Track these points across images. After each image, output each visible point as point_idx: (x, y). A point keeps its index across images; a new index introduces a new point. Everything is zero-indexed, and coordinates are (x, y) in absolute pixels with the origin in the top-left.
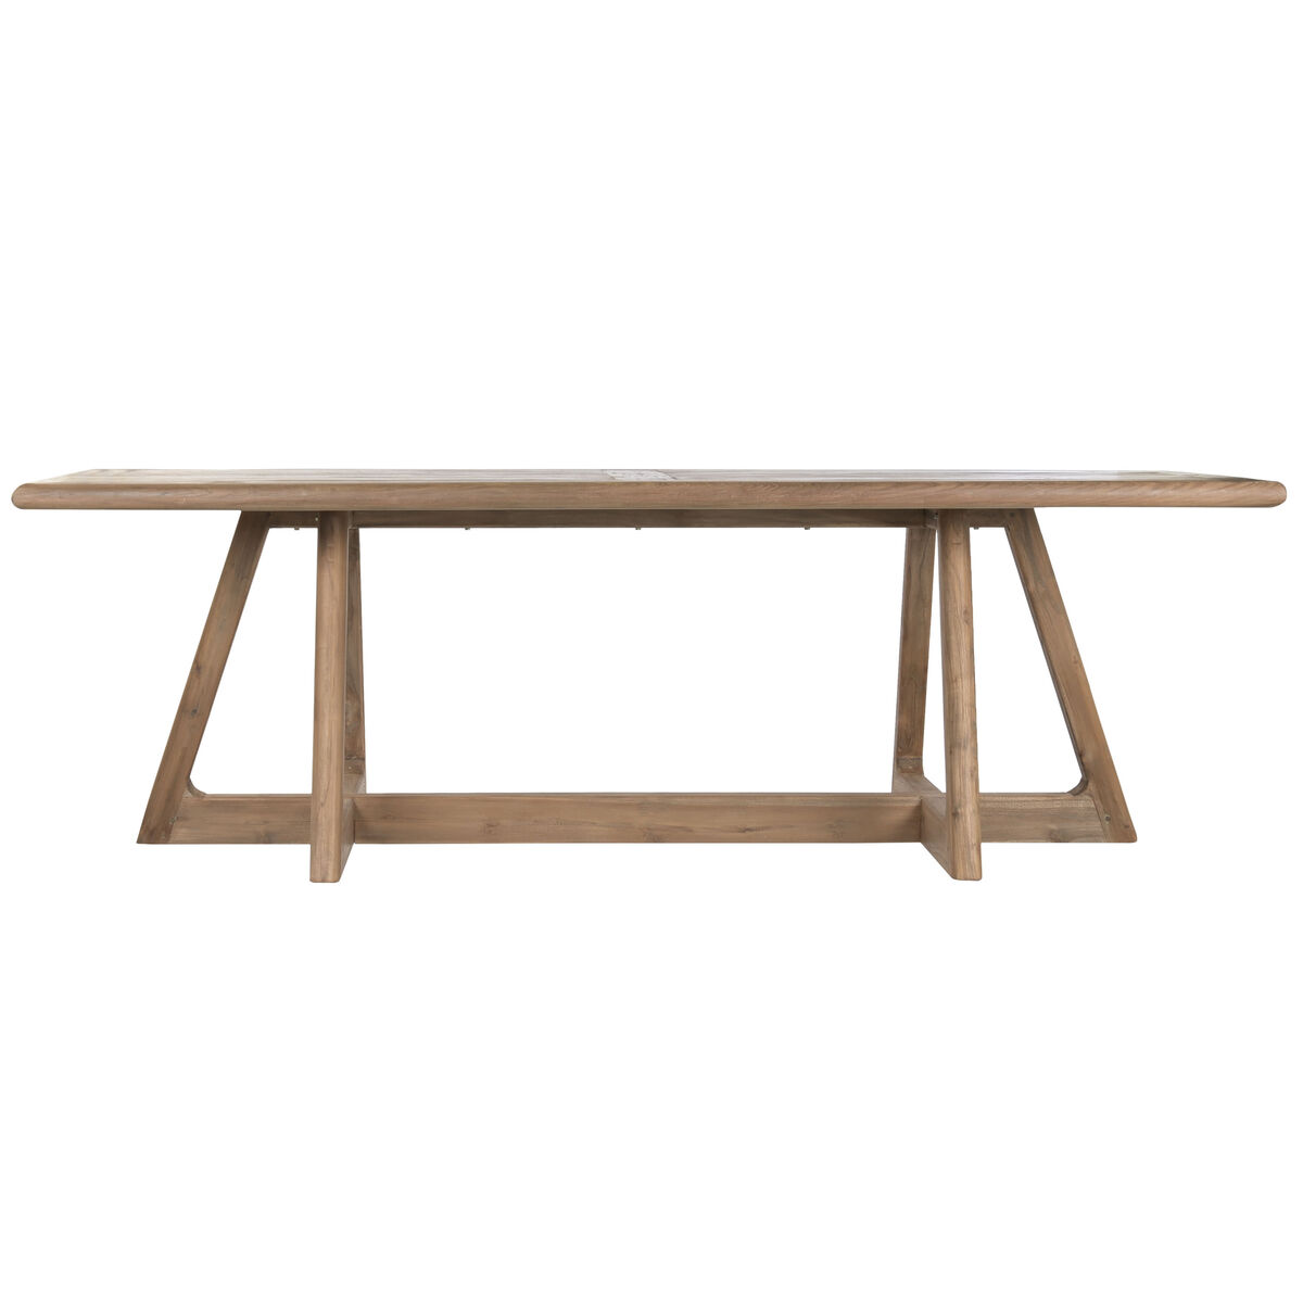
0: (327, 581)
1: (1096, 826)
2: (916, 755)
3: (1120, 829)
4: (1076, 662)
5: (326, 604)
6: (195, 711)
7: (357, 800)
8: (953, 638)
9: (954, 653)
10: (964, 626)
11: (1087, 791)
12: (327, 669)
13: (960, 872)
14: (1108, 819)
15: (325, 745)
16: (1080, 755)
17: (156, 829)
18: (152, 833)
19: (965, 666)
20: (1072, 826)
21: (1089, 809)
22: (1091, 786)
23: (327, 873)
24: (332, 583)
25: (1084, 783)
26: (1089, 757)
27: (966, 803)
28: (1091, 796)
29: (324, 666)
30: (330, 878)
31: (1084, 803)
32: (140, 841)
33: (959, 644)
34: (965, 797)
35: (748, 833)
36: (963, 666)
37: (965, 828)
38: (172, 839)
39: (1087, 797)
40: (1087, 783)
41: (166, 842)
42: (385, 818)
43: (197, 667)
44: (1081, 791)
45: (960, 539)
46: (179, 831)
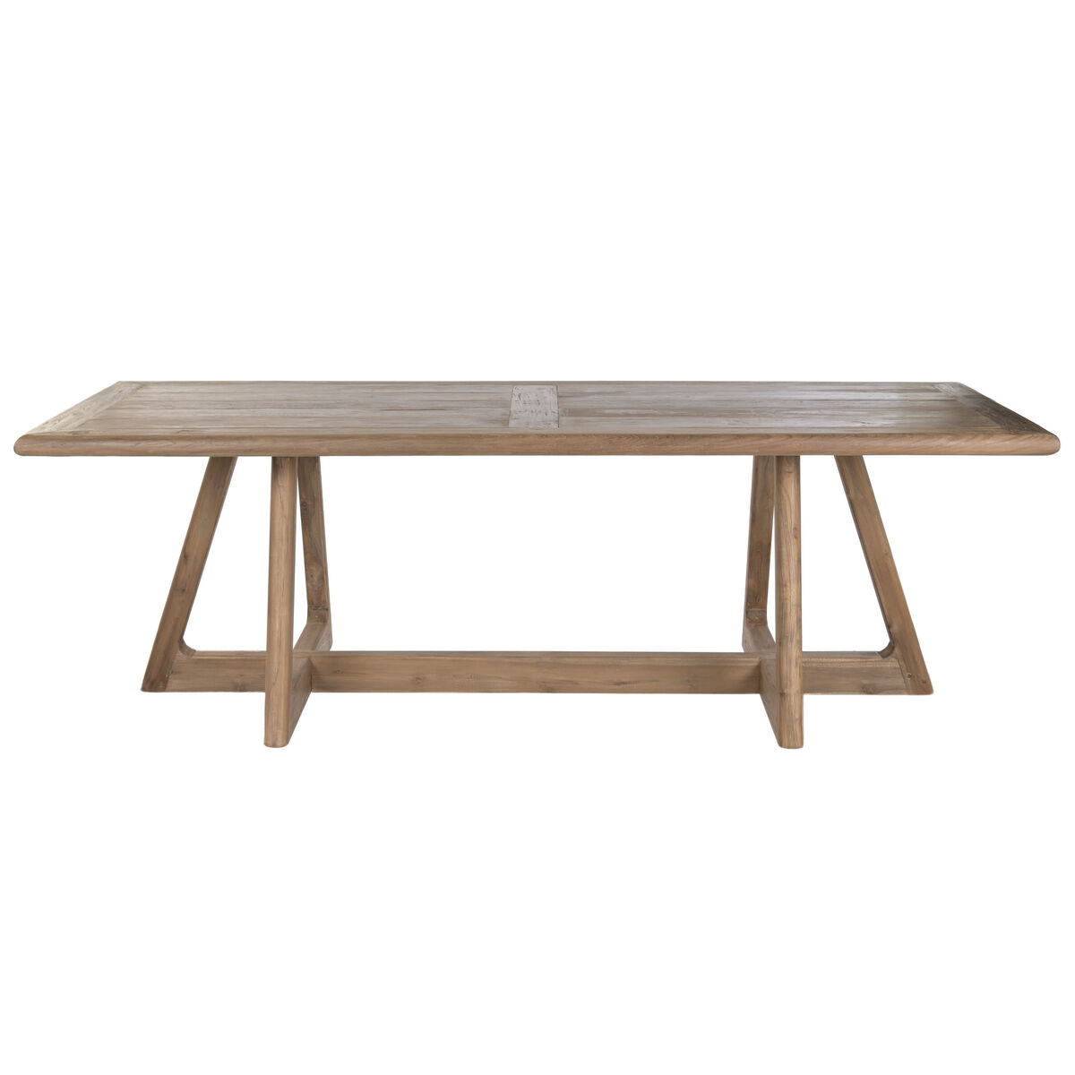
0: (278, 502)
1: (900, 682)
2: (761, 608)
3: (920, 684)
4: (886, 554)
5: (278, 520)
6: (184, 590)
7: (313, 660)
8: (784, 550)
9: (785, 562)
10: (793, 541)
11: (893, 655)
12: (278, 574)
13: (785, 741)
14: (910, 676)
15: (276, 636)
16: (888, 627)
17: (156, 680)
18: (152, 683)
19: (793, 572)
20: (880, 682)
21: (895, 668)
22: (897, 651)
23: (276, 739)
24: (282, 503)
25: (891, 648)
26: (895, 628)
27: (791, 685)
28: (896, 658)
29: (276, 572)
30: (279, 744)
31: (891, 663)
32: (144, 689)
33: (789, 555)
34: (790, 681)
35: (622, 686)
36: (791, 574)
37: (790, 706)
38: (167, 689)
39: (893, 659)
40: (893, 648)
41: (164, 690)
42: (335, 672)
43: (185, 556)
44: (888, 655)
45: (792, 468)
46: (173, 681)
